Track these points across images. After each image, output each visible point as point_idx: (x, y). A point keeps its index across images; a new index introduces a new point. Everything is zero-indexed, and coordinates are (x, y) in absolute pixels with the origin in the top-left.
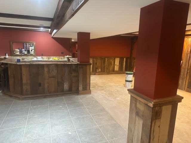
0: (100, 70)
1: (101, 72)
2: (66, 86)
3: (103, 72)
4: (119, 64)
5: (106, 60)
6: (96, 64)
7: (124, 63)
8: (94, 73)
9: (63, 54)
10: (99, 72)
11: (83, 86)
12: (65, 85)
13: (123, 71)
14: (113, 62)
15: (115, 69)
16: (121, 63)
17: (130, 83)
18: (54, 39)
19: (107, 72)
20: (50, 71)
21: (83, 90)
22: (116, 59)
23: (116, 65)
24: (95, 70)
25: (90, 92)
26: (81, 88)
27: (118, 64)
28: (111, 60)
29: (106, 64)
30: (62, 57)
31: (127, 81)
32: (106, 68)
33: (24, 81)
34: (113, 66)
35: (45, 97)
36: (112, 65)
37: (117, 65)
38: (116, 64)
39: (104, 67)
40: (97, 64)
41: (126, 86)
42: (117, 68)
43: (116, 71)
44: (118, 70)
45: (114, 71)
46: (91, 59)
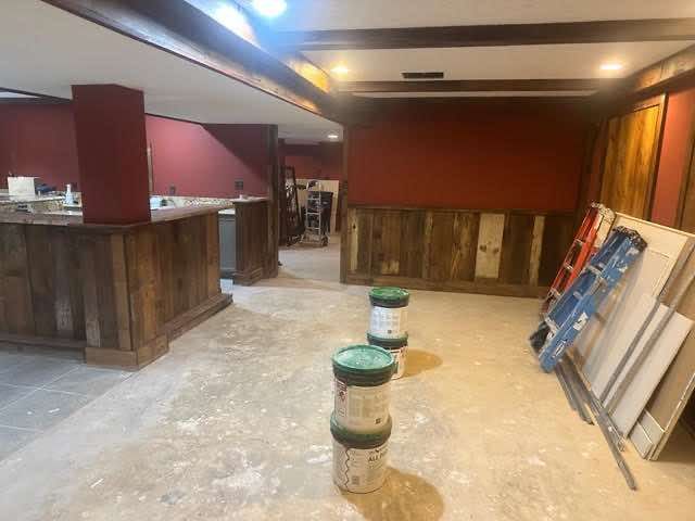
0: (395, 266)
1: (402, 273)
3: (413, 276)
5: (429, 221)
6: (378, 235)
7: (537, 243)
8: (365, 277)
10: (393, 275)
13: (527, 283)
14: (465, 232)
15: (480, 270)
16: (515, 240)
19: (435, 281)
21: (104, 346)
22: (484, 215)
23: (484, 249)
24: (373, 265)
28: (456, 224)
29: (427, 242)
32: (425, 257)
34: (464, 251)
36: (459, 248)
37: (491, 248)
38: (481, 242)
39: (419, 253)
40: (383, 235)
42: (487, 264)
43: (486, 281)
44: (496, 276)
45: (471, 276)
46: (355, 211)
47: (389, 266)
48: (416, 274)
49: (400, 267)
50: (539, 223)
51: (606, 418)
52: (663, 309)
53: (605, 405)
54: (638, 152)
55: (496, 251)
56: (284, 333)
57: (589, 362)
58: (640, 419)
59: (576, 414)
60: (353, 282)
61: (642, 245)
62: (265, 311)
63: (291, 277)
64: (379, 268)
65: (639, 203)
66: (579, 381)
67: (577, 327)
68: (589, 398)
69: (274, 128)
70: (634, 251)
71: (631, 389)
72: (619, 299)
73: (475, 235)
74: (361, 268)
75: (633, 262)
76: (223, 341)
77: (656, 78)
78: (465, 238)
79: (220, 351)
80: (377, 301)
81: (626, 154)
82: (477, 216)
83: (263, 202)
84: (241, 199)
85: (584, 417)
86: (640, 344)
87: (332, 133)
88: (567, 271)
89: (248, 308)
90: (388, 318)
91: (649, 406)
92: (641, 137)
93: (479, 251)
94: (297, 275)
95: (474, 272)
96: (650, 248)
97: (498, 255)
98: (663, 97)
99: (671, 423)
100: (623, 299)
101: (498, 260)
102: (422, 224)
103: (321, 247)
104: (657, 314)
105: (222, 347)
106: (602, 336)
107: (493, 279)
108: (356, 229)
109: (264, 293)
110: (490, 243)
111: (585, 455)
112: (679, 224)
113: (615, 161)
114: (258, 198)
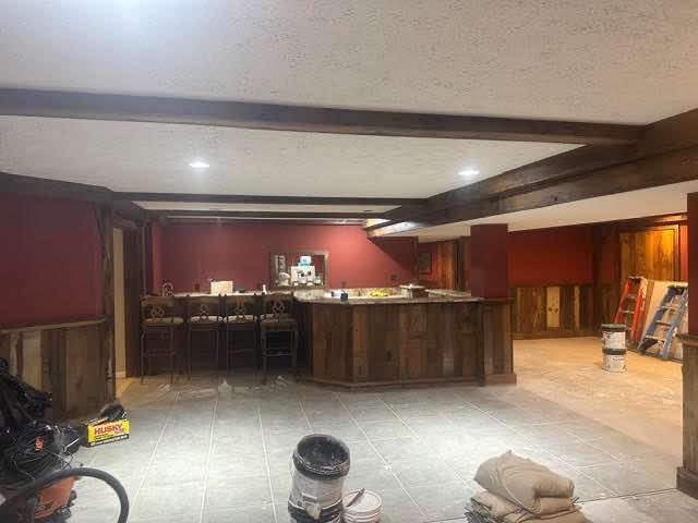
2: (448, 362)
4: (561, 306)
5: (519, 294)
7: (577, 303)
9: (394, 282)
11: (494, 360)
12: (446, 360)
13: (574, 327)
14: (539, 299)
15: (549, 324)
16: (566, 301)
17: (620, 357)
18: (377, 244)
20: (413, 321)
21: (495, 373)
22: (548, 288)
23: (550, 309)
25: (513, 380)
26: (489, 367)
28: (534, 294)
30: (394, 290)
31: (608, 352)
33: (356, 348)
34: (540, 311)
35: (404, 387)
36: (536, 307)
37: (554, 308)
38: (549, 305)
41: (609, 367)
42: (553, 320)
43: (552, 329)
44: (558, 325)
45: (545, 328)
50: (577, 290)
55: (557, 310)
73: (545, 301)
78: (539, 303)
82: (545, 288)
93: (548, 312)
95: (546, 324)
97: (558, 312)
98: (677, 226)
101: (558, 316)
107: (557, 327)
110: (553, 305)
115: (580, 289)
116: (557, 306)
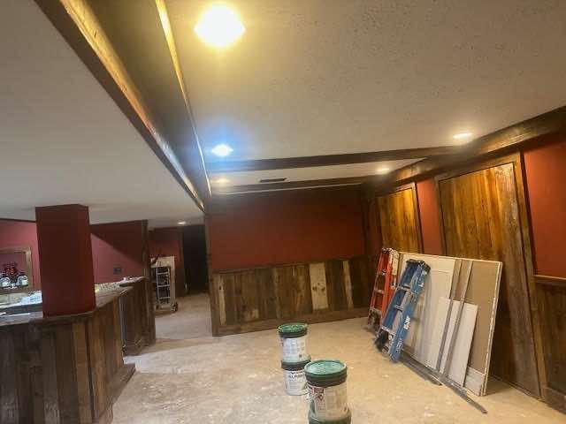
0: (256, 313)
1: (262, 318)
3: (271, 318)
5: (276, 274)
6: (239, 292)
7: (348, 278)
8: (234, 328)
10: (255, 320)
14: (301, 278)
15: (315, 306)
16: (334, 279)
22: (311, 265)
23: (315, 289)
24: (238, 316)
27: (325, 286)
28: (294, 274)
29: (276, 290)
32: (277, 302)
34: (303, 292)
36: (299, 291)
37: (320, 287)
38: (313, 285)
39: (272, 300)
40: (243, 291)
42: (320, 300)
43: (321, 311)
44: (327, 306)
45: (311, 310)
46: (219, 276)
47: (251, 313)
48: (272, 315)
49: (260, 313)
50: (346, 265)
51: (446, 380)
52: (456, 304)
53: (442, 371)
54: (405, 216)
55: (323, 290)
56: (200, 383)
57: (416, 349)
58: (467, 374)
59: (428, 382)
60: (225, 333)
61: (428, 269)
62: (169, 370)
63: (170, 340)
64: (243, 317)
65: (413, 244)
66: (418, 363)
67: (406, 327)
68: (430, 370)
69: (145, 222)
70: (424, 273)
71: (455, 356)
72: (424, 305)
73: (308, 280)
74: (229, 320)
75: (426, 278)
76: (152, 400)
77: (409, 174)
78: (302, 283)
79: (156, 409)
80: (286, 335)
81: (396, 216)
82: (307, 266)
83: (142, 281)
84: (125, 281)
85: (435, 382)
86: (450, 326)
87: (182, 221)
88: (378, 293)
89: (153, 371)
90: (298, 345)
91: (469, 364)
92: (404, 207)
93: (313, 292)
94: (173, 337)
95: (312, 306)
96: (432, 270)
97: (325, 292)
98: (414, 184)
99: (486, 369)
100: (426, 303)
101: (326, 296)
102: (270, 278)
103: (174, 312)
104: (453, 308)
105: (157, 405)
106: (420, 330)
107: (326, 309)
108: (222, 290)
109: (157, 358)
110: (319, 284)
111: (450, 403)
112: (445, 251)
113: (388, 221)
114: (138, 279)
115: (351, 263)
116: (323, 284)
